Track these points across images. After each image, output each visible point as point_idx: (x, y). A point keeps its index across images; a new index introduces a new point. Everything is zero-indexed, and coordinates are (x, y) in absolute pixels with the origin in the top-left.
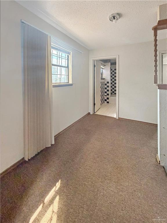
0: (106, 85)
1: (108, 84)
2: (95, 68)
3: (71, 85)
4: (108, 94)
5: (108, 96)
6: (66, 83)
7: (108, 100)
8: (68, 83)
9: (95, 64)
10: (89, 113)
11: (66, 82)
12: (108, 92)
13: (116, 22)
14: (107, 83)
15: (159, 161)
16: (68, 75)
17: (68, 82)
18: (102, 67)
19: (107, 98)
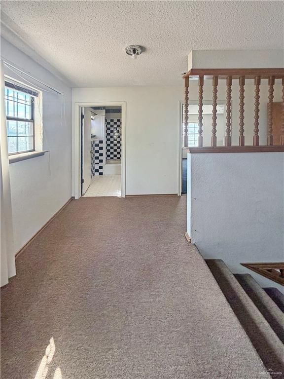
0: (97, 145)
1: (101, 145)
2: (83, 120)
3: (42, 154)
4: (101, 161)
5: (101, 164)
6: (30, 151)
7: (100, 171)
8: (34, 150)
9: (83, 114)
10: (73, 199)
11: (28, 150)
12: (101, 158)
13: (136, 58)
14: (100, 143)
15: (190, 240)
16: (32, 135)
17: (32, 149)
18: (92, 117)
19: (100, 167)
